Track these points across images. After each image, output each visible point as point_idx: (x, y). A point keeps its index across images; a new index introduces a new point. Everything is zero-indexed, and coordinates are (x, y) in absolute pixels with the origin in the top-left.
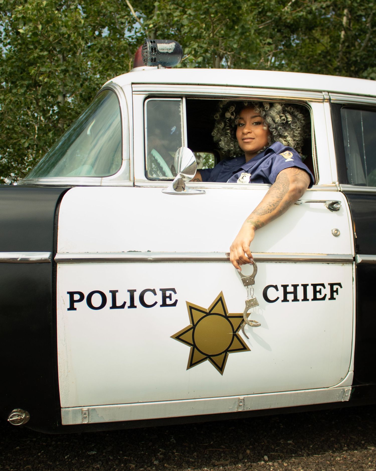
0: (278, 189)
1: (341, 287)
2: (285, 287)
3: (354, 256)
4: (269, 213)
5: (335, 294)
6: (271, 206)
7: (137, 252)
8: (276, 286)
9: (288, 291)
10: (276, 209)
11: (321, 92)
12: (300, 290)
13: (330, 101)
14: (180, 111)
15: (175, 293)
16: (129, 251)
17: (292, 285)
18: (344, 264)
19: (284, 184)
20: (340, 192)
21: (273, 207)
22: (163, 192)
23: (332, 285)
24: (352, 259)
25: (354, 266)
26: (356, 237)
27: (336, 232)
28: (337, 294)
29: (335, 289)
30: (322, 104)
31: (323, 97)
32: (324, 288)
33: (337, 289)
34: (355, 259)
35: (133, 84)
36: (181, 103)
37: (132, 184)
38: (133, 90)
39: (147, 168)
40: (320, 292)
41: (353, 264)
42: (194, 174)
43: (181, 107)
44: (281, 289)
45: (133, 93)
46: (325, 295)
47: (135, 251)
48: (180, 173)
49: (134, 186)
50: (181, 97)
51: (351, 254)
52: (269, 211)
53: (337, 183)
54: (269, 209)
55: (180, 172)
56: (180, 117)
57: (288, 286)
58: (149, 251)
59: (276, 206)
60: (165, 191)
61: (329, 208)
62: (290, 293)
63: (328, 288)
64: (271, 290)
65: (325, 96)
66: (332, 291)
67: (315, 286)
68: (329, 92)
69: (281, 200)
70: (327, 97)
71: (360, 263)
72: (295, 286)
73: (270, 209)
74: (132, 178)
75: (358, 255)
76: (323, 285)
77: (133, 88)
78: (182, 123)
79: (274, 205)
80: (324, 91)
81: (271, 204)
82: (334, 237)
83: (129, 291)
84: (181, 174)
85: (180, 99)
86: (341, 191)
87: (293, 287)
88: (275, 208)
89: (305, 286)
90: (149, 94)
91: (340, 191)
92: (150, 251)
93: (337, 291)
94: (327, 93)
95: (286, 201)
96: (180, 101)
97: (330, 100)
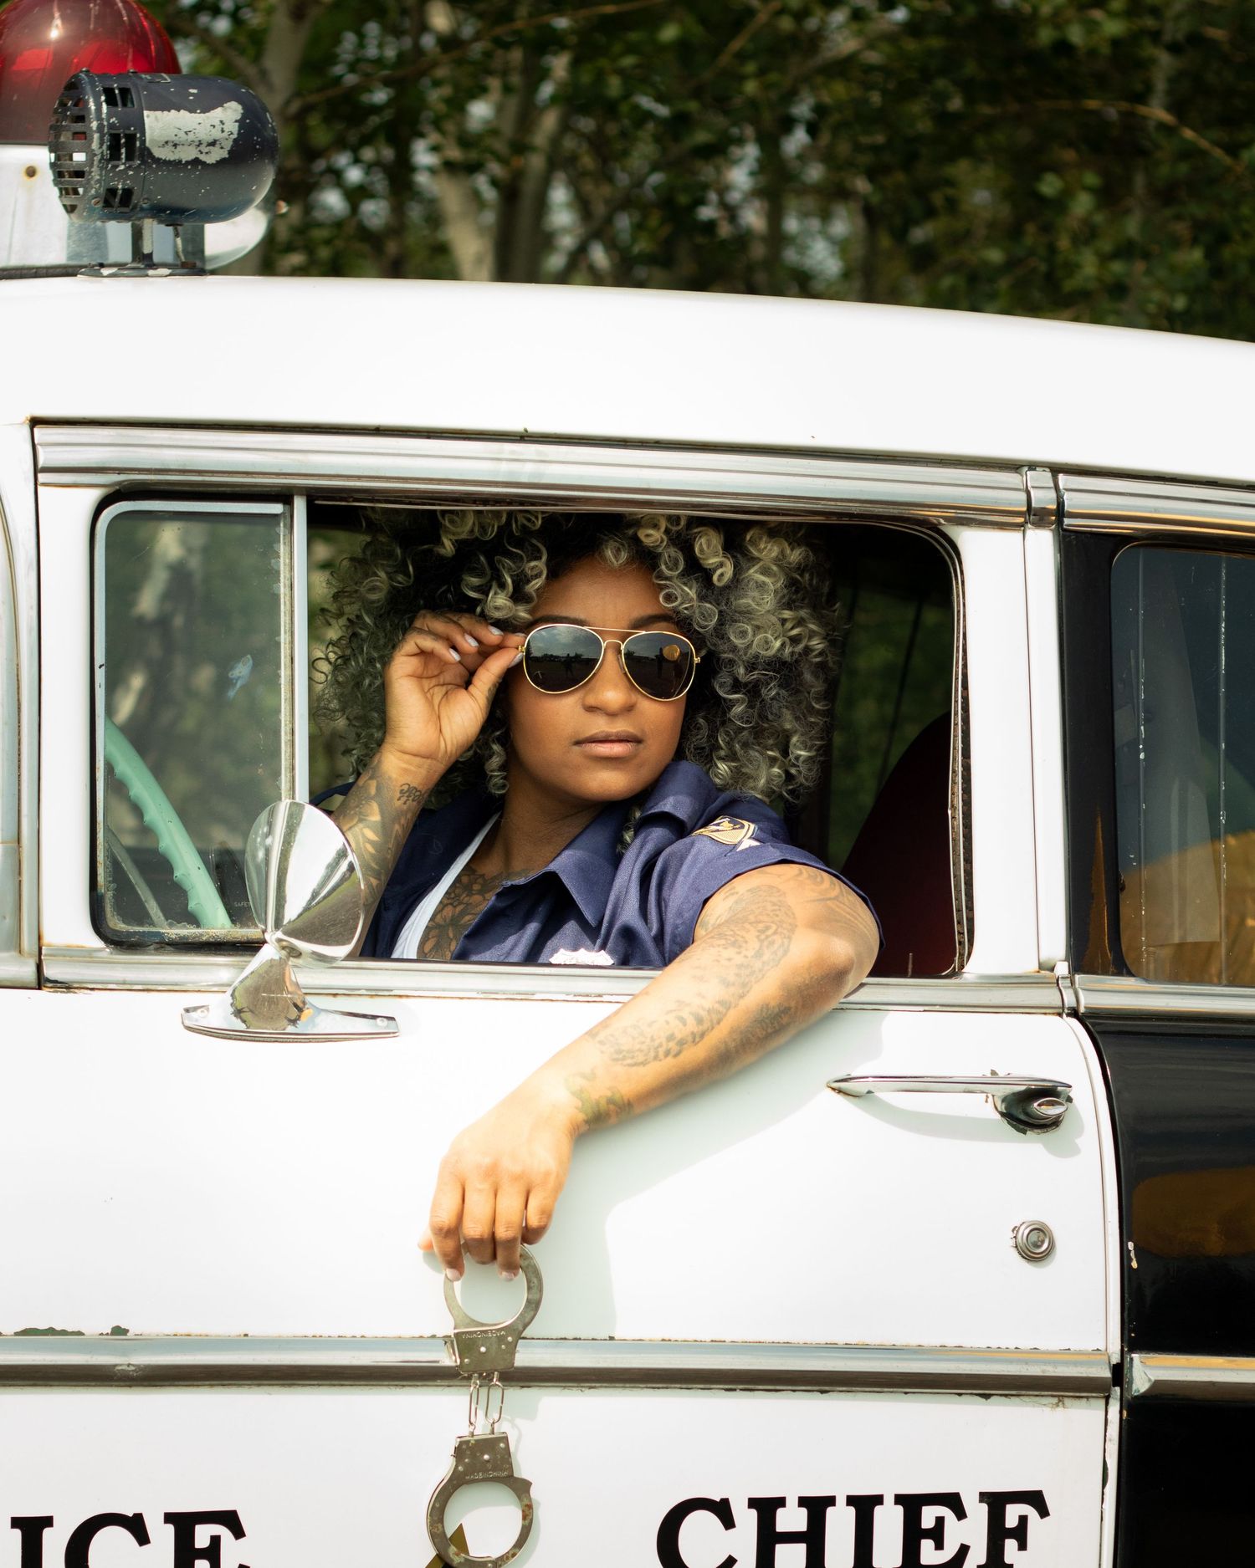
0: (734, 944)
1: (1044, 1512)
2: (766, 1508)
3: (1116, 1359)
4: (670, 1060)
5: (1011, 1545)
6: (683, 1022)
7: (64, 1333)
8: (725, 1503)
9: (781, 1527)
10: (706, 1039)
11: (1014, 466)
12: (840, 1525)
13: (1060, 522)
14: (278, 572)
15: (239, 1532)
16: (26, 1332)
17: (803, 1502)
18: (1067, 1401)
19: (767, 928)
20: (1074, 1022)
21: (692, 1026)
22: (188, 1023)
23: (996, 1502)
24: (1107, 1374)
25: (1114, 1408)
26: (1134, 1265)
27: (1034, 1237)
28: (1023, 1546)
29: (1011, 1522)
30: (1016, 536)
31: (1023, 496)
32: (961, 1514)
33: (1023, 1520)
34: (1119, 1373)
35: (35, 422)
36: (282, 529)
37: (28, 972)
38: (41, 464)
39: (101, 879)
40: (937, 1534)
41: (1107, 1399)
42: (348, 941)
43: (282, 549)
44: (747, 1520)
45: (42, 477)
46: (964, 1550)
47: (51, 1331)
48: (279, 934)
49: (41, 982)
50: (284, 496)
51: (1102, 1348)
52: (672, 1045)
53: (1062, 969)
54: (670, 1038)
55: (278, 924)
56: (272, 602)
57: (781, 1502)
58: (118, 1331)
59: (706, 1025)
60: (198, 1019)
61: (1008, 1116)
62: (791, 1538)
63: (978, 1514)
64: (699, 1524)
65: (1033, 493)
66: (997, 1533)
67: (911, 1504)
68: (1056, 469)
69: (741, 997)
70: (1044, 498)
71: (1143, 1397)
72: (817, 1507)
73: (679, 1036)
74: (28, 942)
75: (1135, 1356)
76: (953, 1502)
77: (40, 449)
78: (284, 638)
79: (700, 1021)
80: (1033, 466)
81: (685, 1014)
82: (1023, 1262)
83: (16, 1522)
84: (279, 940)
85: (277, 508)
86: (1082, 1010)
87: (804, 1512)
88: (702, 1035)
89: (865, 1506)
90: (119, 483)
91: (1074, 1013)
92: (125, 1332)
93: (1020, 1534)
94: (1045, 477)
95: (765, 1007)
96: (275, 517)
97: (1061, 512)
